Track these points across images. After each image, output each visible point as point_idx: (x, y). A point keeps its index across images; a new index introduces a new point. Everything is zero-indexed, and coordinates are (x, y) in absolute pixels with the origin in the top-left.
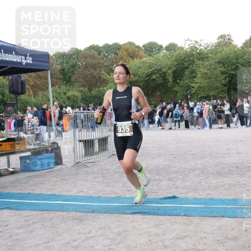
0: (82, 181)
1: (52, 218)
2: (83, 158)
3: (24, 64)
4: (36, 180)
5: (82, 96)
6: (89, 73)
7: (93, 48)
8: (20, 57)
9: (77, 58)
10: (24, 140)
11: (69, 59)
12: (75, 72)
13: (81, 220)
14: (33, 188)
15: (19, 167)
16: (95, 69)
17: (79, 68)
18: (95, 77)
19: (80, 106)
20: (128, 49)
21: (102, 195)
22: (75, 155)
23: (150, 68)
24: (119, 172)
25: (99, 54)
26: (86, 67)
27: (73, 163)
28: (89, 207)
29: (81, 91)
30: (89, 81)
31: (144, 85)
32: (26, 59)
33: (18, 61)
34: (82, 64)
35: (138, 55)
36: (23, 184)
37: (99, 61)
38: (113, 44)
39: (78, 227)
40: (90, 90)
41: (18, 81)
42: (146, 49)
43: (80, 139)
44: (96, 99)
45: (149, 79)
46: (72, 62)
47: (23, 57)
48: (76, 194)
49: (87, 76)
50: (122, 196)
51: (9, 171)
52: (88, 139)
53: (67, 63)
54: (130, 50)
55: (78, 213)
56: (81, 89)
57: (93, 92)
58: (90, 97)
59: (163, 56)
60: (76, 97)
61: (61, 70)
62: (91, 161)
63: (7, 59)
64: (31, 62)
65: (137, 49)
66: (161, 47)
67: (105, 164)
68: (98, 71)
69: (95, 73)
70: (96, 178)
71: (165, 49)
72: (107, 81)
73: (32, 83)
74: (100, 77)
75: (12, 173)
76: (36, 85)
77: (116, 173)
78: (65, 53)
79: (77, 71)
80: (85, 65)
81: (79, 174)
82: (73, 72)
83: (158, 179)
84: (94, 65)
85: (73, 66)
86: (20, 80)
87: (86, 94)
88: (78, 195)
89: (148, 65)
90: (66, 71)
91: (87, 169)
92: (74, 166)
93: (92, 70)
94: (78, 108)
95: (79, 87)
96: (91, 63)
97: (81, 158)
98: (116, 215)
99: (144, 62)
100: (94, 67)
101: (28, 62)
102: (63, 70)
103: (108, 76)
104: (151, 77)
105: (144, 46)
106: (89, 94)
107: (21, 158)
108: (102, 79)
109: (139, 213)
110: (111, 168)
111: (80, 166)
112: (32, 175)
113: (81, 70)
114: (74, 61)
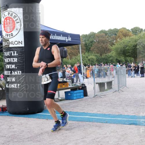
0: (99, 106)
1: (84, 126)
2: (99, 92)
3: (67, 41)
4: (74, 104)
5: (96, 58)
6: (100, 45)
7: (102, 31)
8: (65, 37)
9: (94, 38)
10: (67, 83)
11: (89, 38)
12: (93, 45)
13: (100, 127)
14: (72, 108)
15: (64, 97)
16: (104, 43)
17: (95, 43)
18: (104, 48)
19: (96, 64)
20: (123, 31)
21: (111, 114)
22: (94, 91)
23: (136, 42)
24: (120, 101)
25: (106, 35)
26: (99, 42)
27: (93, 96)
28: (104, 120)
29: (96, 56)
30: (100, 50)
31: (132, 51)
32: (68, 39)
33: (64, 40)
34: (96, 41)
35: (128, 35)
36: (67, 107)
37: (106, 39)
38: (114, 29)
39: (99, 131)
40: (101, 55)
41: (63, 50)
42: (133, 31)
43: (97, 82)
44: (104, 60)
45: (135, 48)
46: (91, 40)
47: (66, 38)
48: (96, 112)
49: (99, 47)
50: (123, 115)
51: (59, 99)
52: (102, 82)
53: (88, 40)
54: (124, 32)
55: (98, 123)
56: (96, 54)
57: (102, 56)
58: (101, 59)
59: (143, 35)
60: (93, 59)
61: (85, 45)
62: (103, 94)
63: (58, 39)
64: (71, 40)
65: (128, 32)
66: (142, 30)
67: (111, 96)
68: (105, 45)
69: (104, 45)
70: (107, 104)
71: (144, 31)
72: (111, 50)
73: (69, 52)
74: (106, 48)
75: (61, 100)
76: (71, 53)
77: (118, 101)
78: (87, 35)
79: (93, 44)
80: (98, 41)
81: (97, 101)
82: (91, 45)
83: (143, 105)
84: (103, 41)
85: (92, 42)
86: (64, 50)
87: (99, 57)
88: (97, 113)
89: (134, 40)
90: (88, 45)
91: (102, 99)
92: (94, 97)
93: (102, 44)
94: (94, 65)
95: (95, 54)
96: (102, 40)
97: (98, 93)
98: (120, 125)
99: (132, 38)
100: (103, 42)
101: (69, 40)
102: (86, 44)
103: (111, 47)
104: (136, 47)
105: (132, 30)
106: (100, 57)
107: (65, 92)
108: (108, 49)
109: (133, 124)
110: (115, 98)
111: (97, 97)
112: (71, 101)
113: (96, 44)
114: (92, 39)
